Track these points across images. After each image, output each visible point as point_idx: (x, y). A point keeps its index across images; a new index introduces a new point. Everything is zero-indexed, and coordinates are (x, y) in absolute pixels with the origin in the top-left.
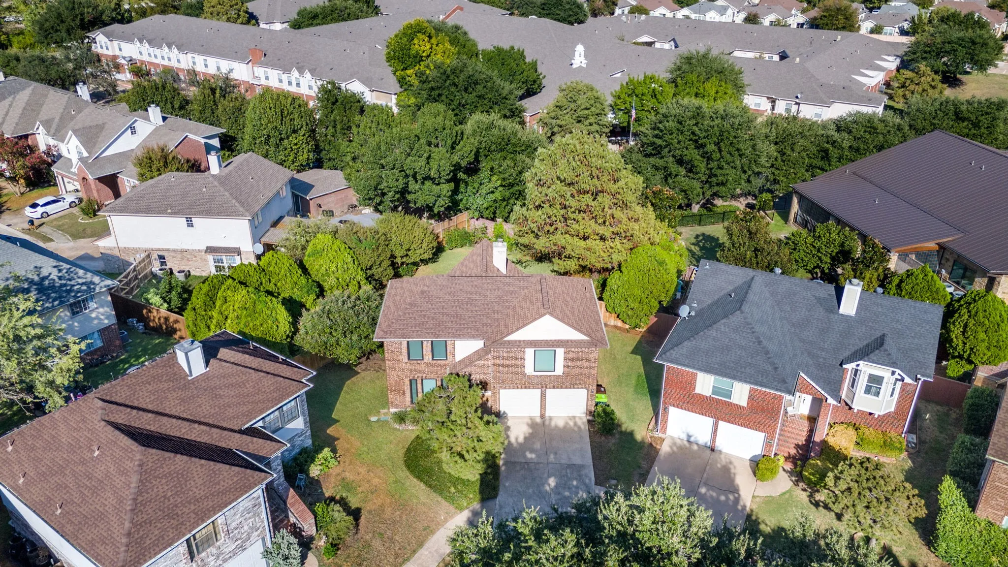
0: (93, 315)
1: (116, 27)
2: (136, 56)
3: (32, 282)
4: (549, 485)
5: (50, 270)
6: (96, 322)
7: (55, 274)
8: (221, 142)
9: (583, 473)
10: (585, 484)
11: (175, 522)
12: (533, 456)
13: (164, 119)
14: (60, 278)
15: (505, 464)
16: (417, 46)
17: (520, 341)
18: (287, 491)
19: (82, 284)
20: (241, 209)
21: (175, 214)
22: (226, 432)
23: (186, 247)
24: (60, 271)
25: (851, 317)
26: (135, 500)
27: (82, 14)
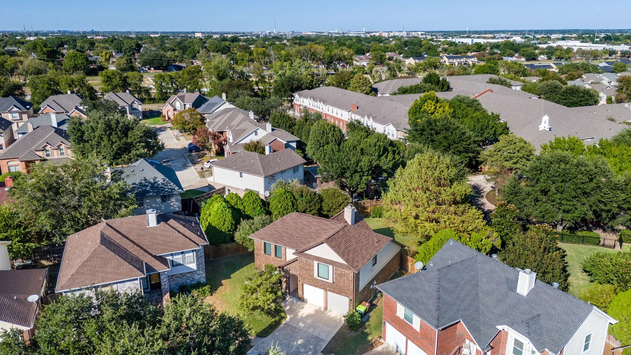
0: (172, 204)
1: (306, 91)
2: (308, 106)
3: (150, 183)
4: (297, 343)
5: (160, 179)
6: (172, 208)
7: (161, 181)
8: (297, 145)
9: (320, 344)
10: (316, 349)
11: (92, 278)
12: (303, 325)
13: (273, 130)
14: (162, 184)
15: (285, 324)
16: (425, 107)
17: (311, 256)
18: (166, 293)
19: (170, 189)
20: (262, 172)
21: (236, 170)
22: (146, 254)
23: (239, 187)
24: (164, 181)
25: (523, 296)
26: (84, 263)
27: (293, 84)
